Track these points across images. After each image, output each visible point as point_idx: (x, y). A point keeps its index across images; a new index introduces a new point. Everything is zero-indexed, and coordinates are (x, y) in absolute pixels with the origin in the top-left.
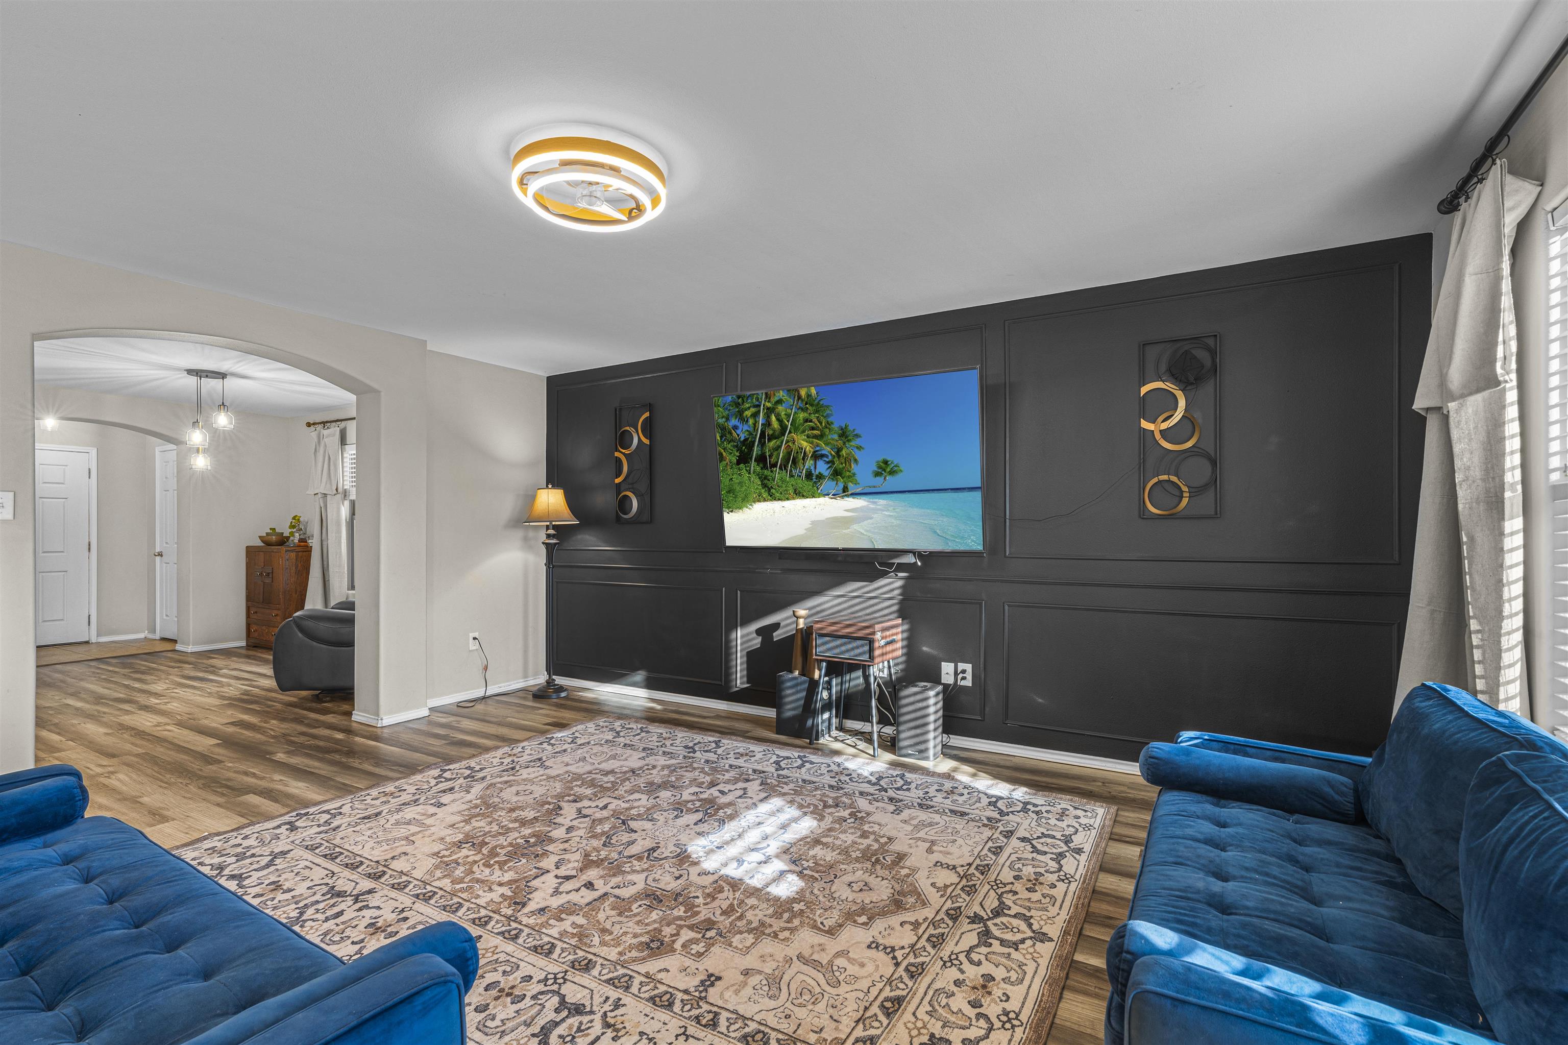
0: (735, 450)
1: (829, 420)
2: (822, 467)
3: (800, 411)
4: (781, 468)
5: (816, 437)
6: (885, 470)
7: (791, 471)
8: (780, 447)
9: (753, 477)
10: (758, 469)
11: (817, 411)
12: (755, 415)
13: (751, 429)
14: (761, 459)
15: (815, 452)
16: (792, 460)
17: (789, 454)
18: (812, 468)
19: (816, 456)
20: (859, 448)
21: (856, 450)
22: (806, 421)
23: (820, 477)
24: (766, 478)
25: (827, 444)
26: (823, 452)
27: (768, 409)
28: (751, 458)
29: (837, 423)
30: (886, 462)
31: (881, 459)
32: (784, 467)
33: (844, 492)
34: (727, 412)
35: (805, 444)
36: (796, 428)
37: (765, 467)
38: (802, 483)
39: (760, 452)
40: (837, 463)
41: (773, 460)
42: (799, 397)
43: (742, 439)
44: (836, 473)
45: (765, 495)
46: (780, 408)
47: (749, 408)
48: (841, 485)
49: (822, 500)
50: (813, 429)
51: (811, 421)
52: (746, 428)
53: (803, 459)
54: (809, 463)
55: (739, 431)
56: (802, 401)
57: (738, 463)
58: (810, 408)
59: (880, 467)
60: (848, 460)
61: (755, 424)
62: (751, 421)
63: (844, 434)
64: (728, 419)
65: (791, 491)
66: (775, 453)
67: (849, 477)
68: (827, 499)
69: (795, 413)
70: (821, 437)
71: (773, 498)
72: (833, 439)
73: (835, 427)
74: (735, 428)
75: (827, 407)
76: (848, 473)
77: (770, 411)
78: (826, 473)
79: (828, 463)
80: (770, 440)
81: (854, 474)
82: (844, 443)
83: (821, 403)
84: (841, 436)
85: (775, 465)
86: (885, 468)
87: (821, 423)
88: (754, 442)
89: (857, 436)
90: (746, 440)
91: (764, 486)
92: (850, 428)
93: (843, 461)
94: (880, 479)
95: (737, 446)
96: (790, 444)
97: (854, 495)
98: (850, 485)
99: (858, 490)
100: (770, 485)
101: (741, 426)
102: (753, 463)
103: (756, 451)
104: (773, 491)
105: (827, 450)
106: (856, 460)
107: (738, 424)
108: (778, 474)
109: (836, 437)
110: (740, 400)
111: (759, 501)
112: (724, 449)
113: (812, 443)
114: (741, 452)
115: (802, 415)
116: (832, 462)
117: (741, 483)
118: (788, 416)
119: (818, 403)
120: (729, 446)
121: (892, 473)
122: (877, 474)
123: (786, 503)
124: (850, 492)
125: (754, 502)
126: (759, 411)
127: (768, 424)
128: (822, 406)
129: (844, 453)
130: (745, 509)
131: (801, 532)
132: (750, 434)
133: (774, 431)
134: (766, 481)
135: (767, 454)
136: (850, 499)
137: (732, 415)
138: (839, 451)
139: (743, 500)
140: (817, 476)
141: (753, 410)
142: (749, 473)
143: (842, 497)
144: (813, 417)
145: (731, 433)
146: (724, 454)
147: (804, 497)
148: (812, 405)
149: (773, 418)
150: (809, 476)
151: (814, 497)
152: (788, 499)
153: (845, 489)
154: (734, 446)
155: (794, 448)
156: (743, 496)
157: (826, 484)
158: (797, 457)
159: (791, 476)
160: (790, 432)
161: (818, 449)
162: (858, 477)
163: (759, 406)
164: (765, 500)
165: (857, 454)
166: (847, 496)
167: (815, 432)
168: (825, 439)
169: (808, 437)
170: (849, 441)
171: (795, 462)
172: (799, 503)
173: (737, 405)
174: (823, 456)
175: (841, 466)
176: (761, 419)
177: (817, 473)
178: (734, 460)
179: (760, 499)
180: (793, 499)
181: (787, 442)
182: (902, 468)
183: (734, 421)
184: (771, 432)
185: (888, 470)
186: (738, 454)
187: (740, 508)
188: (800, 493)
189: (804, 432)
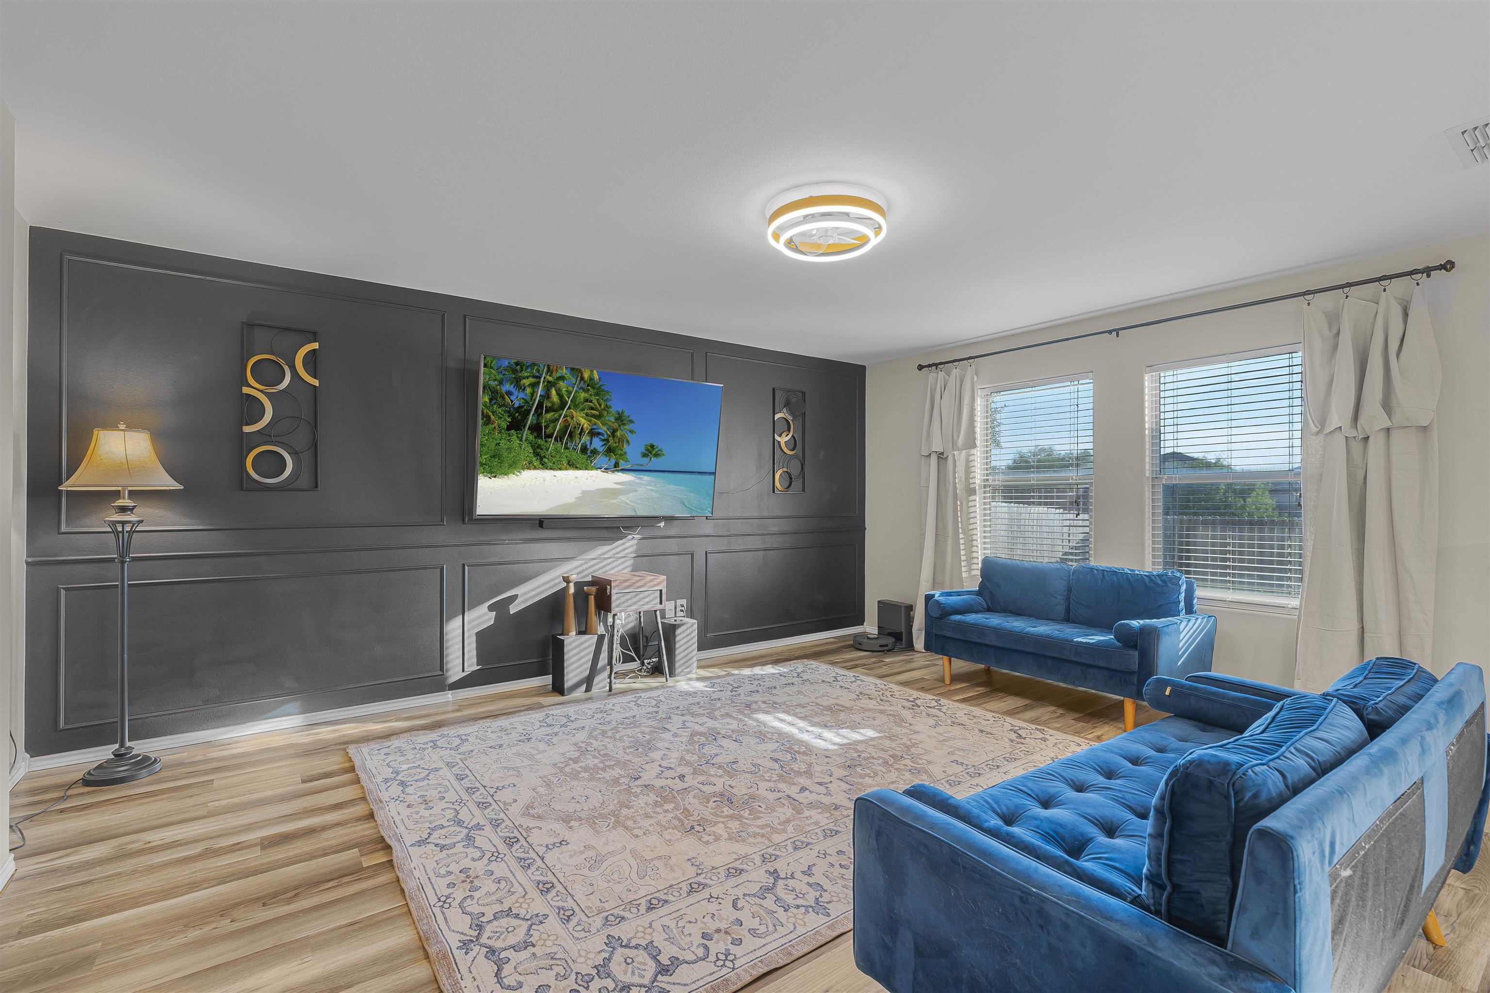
0: (506, 415)
1: (609, 404)
2: (597, 444)
3: (581, 391)
4: (556, 439)
5: (594, 416)
6: (651, 453)
7: (566, 443)
8: (557, 420)
9: (525, 445)
10: (531, 437)
11: (597, 394)
12: (534, 385)
13: (528, 398)
14: (536, 429)
15: (592, 429)
16: (569, 433)
17: (567, 427)
18: (588, 443)
19: (593, 433)
20: (632, 432)
21: (628, 432)
22: (587, 400)
23: (595, 452)
24: (539, 447)
25: (604, 424)
26: (600, 431)
27: (549, 382)
28: (525, 426)
29: (616, 406)
30: (652, 446)
31: (649, 443)
32: (559, 439)
33: (615, 467)
34: (501, 376)
35: (583, 421)
36: (575, 405)
37: (539, 436)
38: (577, 456)
39: (535, 422)
40: (611, 441)
41: (549, 431)
42: (582, 379)
43: (516, 406)
44: (610, 451)
45: (536, 463)
46: (562, 384)
47: (528, 377)
48: (613, 461)
49: (594, 473)
50: (592, 409)
51: (591, 402)
52: (521, 395)
53: (580, 434)
54: (585, 439)
55: (512, 398)
56: (585, 382)
57: (509, 428)
58: (591, 390)
59: (647, 450)
60: (621, 440)
61: (532, 394)
62: (529, 390)
63: (620, 418)
64: (501, 383)
65: (565, 462)
66: (552, 425)
67: (621, 455)
68: (599, 472)
69: (576, 391)
70: (599, 417)
71: (544, 466)
72: (610, 421)
73: (613, 410)
74: (509, 393)
75: (608, 392)
76: (620, 452)
77: (550, 385)
78: (601, 449)
79: (603, 440)
80: (547, 411)
81: (625, 453)
82: (619, 426)
83: (602, 388)
84: (617, 419)
85: (550, 436)
86: (651, 451)
87: (600, 405)
88: (530, 411)
89: (631, 421)
90: (520, 407)
91: (536, 454)
92: (626, 414)
93: (617, 441)
94: (647, 460)
95: (509, 412)
96: (568, 419)
97: (624, 470)
98: (621, 462)
99: (627, 467)
100: (542, 454)
101: (516, 393)
102: (526, 431)
103: (531, 419)
104: (545, 460)
105: (603, 429)
106: (628, 441)
107: (514, 390)
108: (552, 445)
109: (613, 420)
110: (518, 368)
111: (529, 468)
112: (493, 413)
113: (590, 421)
114: (513, 418)
115: (583, 395)
116: (607, 440)
117: (509, 450)
118: (569, 393)
119: (600, 387)
120: (500, 410)
121: (657, 455)
122: (644, 455)
123: (559, 473)
124: (620, 468)
125: (523, 469)
126: (539, 383)
127: (547, 396)
128: (603, 390)
129: (618, 434)
130: (511, 476)
131: (571, 500)
132: (526, 402)
133: (553, 404)
134: (539, 450)
135: (543, 425)
136: (620, 474)
137: (507, 381)
138: (614, 432)
139: (510, 466)
140: (592, 451)
141: (532, 380)
142: (521, 440)
143: (613, 472)
144: (593, 398)
145: (503, 397)
146: (492, 417)
147: (577, 468)
148: (593, 388)
149: (553, 392)
150: (584, 450)
151: (586, 469)
152: (560, 469)
153: (616, 465)
154: (505, 411)
155: (572, 423)
156: (510, 462)
157: (600, 459)
158: (574, 432)
159: (566, 448)
160: (569, 408)
161: (595, 427)
162: (628, 456)
163: (540, 378)
164: (535, 468)
165: (630, 437)
166: (618, 471)
167: (594, 412)
168: (602, 419)
169: (587, 415)
170: (624, 424)
171: (571, 435)
172: (572, 474)
173: (514, 371)
174: (599, 434)
175: (614, 445)
176: (540, 391)
177: (592, 448)
178: (504, 425)
179: (530, 466)
180: (566, 469)
181: (566, 416)
182: (664, 453)
183: (508, 387)
184: (549, 405)
185: (654, 452)
186: (509, 420)
187: (506, 474)
188: (573, 464)
189: (583, 410)
